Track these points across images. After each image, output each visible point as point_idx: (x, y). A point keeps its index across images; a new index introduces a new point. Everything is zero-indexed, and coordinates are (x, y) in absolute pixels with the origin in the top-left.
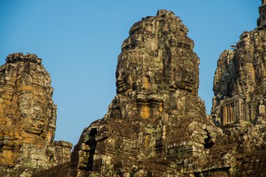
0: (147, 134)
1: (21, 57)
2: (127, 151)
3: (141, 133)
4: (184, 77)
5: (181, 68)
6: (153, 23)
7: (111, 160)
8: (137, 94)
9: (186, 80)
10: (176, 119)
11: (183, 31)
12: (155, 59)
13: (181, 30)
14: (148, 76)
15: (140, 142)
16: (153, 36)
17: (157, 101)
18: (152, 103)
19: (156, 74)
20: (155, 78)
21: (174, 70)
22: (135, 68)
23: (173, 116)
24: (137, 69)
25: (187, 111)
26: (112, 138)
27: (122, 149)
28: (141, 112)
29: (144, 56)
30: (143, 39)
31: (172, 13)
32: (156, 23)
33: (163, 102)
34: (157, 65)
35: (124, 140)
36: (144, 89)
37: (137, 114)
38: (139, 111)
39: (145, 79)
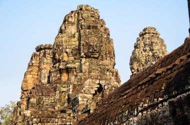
0: (63, 92)
1: (42, 47)
2: (46, 105)
3: (58, 92)
4: (89, 49)
5: (87, 43)
6: (73, 15)
7: (31, 113)
8: (59, 65)
9: (91, 50)
10: (81, 79)
11: (93, 17)
12: (73, 39)
13: (92, 17)
14: (67, 53)
15: (58, 97)
16: (73, 24)
17: (71, 68)
18: (68, 70)
19: (73, 50)
20: (72, 52)
21: (83, 45)
22: (59, 48)
23: (78, 77)
24: (60, 48)
25: (90, 72)
26: (34, 98)
27: (42, 104)
28: (63, 77)
29: (63, 39)
30: (65, 28)
31: (87, 6)
32: (75, 15)
33: (76, 68)
34: (74, 43)
35: (44, 98)
36: (64, 61)
37: (60, 79)
38: (61, 76)
39: (65, 54)
